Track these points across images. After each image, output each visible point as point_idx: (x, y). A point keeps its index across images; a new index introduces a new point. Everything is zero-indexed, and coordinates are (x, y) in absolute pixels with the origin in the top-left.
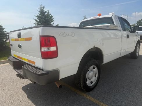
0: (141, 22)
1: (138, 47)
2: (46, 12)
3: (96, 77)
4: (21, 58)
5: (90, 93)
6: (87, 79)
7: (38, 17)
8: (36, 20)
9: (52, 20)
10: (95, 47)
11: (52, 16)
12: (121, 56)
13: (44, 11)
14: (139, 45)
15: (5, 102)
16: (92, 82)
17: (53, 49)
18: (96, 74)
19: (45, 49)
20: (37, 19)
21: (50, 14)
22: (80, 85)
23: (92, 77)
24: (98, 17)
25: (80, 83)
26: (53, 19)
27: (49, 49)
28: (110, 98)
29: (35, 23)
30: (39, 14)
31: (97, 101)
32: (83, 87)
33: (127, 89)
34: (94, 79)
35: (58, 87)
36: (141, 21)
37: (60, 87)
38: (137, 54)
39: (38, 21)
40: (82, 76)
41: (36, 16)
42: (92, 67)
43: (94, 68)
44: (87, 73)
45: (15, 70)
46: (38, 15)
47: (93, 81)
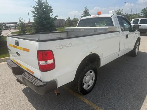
0: (146, 11)
1: (138, 44)
2: (43, 3)
3: (93, 80)
4: (20, 64)
5: (87, 95)
6: (84, 84)
7: (36, 8)
8: (33, 12)
9: (51, 11)
10: (92, 53)
11: (50, 7)
12: (119, 57)
13: (42, 2)
14: (138, 43)
15: (8, 106)
16: (89, 86)
17: (50, 62)
18: (93, 77)
19: (42, 63)
20: (35, 11)
21: (49, 5)
22: (78, 89)
23: (89, 81)
24: (97, 16)
25: (77, 88)
26: (52, 9)
27: (46, 62)
28: (105, 101)
29: (33, 15)
30: (37, 5)
31: (93, 105)
32: (80, 91)
33: (122, 92)
34: (91, 82)
35: (56, 94)
36: (146, 9)
37: (58, 94)
38: (136, 51)
39: (36, 13)
40: (79, 82)
41: (33, 8)
42: (89, 72)
43: (91, 72)
44: (85, 78)
45: (15, 76)
46: (36, 7)
47: (90, 84)
